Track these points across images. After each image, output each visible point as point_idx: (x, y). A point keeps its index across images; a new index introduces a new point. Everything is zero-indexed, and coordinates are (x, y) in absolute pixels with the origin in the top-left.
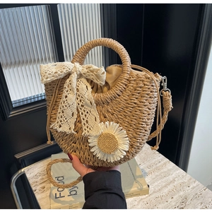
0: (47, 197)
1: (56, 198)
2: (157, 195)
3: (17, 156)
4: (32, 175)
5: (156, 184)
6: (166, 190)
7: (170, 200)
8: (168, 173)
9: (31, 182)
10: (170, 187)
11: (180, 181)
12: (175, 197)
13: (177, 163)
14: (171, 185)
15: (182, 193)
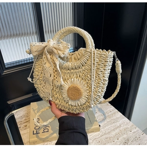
0: (28, 133)
1: (34, 134)
2: (107, 136)
3: (9, 102)
4: (19, 116)
5: (107, 128)
6: (113, 133)
7: (116, 140)
8: (116, 120)
9: (17, 121)
10: (117, 131)
11: (125, 127)
12: (120, 139)
13: (124, 114)
14: (118, 129)
15: (125, 136)
